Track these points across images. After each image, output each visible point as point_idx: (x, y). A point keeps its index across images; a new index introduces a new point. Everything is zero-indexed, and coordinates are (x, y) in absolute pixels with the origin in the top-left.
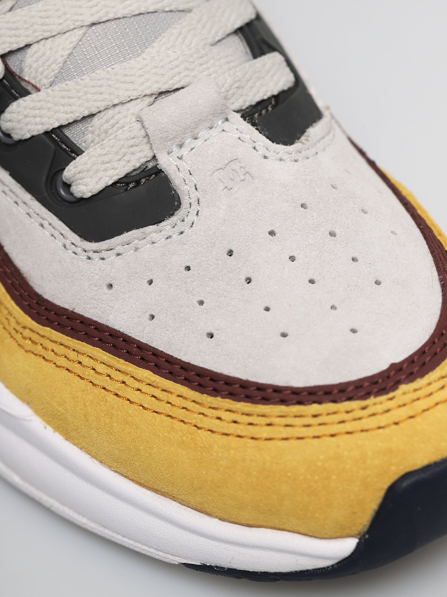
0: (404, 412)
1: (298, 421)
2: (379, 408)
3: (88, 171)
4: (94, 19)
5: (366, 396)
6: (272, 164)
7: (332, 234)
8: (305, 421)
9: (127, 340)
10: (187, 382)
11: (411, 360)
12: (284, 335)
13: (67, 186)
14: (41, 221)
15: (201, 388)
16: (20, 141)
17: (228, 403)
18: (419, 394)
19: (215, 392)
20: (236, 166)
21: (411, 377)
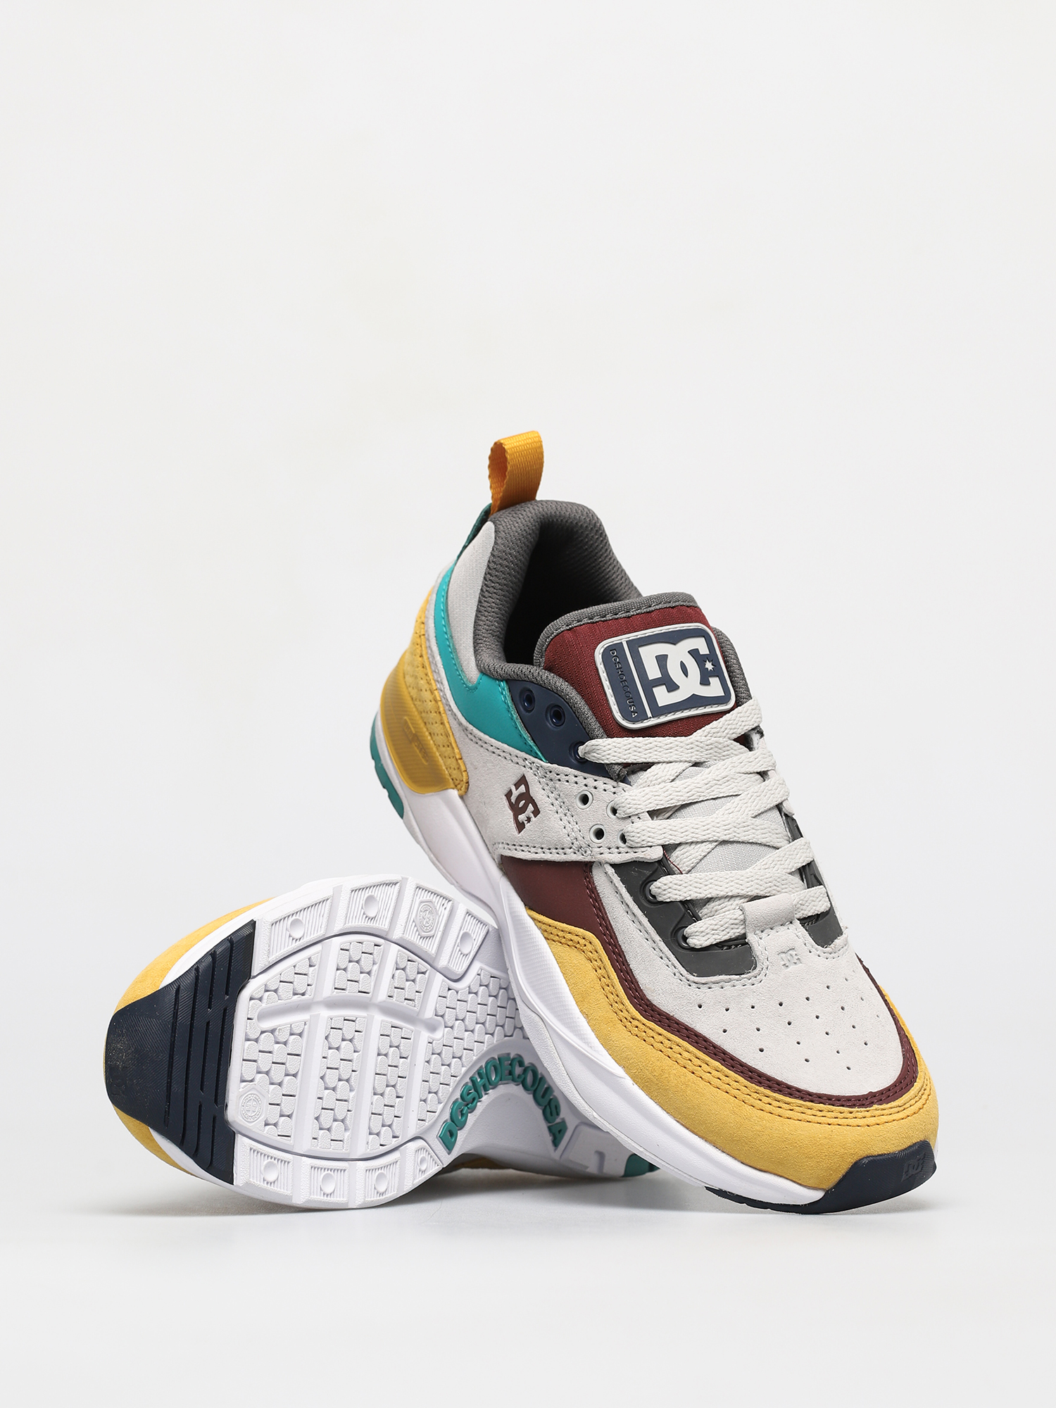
0: (873, 1120)
1: (809, 1112)
2: (860, 1115)
3: (702, 932)
4: (726, 838)
5: (853, 1106)
6: (813, 956)
7: (843, 1008)
8: (813, 1112)
9: (706, 1040)
10: (741, 1073)
11: (881, 1092)
12: (807, 1061)
13: (685, 938)
14: (661, 955)
15: (750, 1079)
16: (662, 902)
17: (768, 1092)
18: (884, 1112)
19: (760, 1083)
20: (793, 953)
21: (880, 1102)
